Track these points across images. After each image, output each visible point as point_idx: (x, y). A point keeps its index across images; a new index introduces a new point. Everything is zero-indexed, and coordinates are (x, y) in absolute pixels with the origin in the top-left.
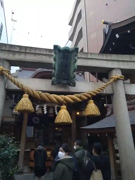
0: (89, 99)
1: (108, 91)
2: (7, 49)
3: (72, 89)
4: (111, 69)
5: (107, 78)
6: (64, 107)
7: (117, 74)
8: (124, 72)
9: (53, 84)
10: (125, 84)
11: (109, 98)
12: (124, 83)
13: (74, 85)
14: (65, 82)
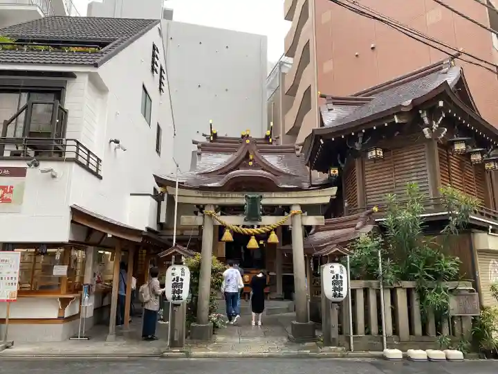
0: (271, 230)
2: (212, 196)
3: (260, 223)
4: (291, 205)
5: (289, 212)
6: (253, 237)
7: (296, 209)
9: (245, 220)
10: (303, 217)
12: (301, 216)
13: (261, 220)
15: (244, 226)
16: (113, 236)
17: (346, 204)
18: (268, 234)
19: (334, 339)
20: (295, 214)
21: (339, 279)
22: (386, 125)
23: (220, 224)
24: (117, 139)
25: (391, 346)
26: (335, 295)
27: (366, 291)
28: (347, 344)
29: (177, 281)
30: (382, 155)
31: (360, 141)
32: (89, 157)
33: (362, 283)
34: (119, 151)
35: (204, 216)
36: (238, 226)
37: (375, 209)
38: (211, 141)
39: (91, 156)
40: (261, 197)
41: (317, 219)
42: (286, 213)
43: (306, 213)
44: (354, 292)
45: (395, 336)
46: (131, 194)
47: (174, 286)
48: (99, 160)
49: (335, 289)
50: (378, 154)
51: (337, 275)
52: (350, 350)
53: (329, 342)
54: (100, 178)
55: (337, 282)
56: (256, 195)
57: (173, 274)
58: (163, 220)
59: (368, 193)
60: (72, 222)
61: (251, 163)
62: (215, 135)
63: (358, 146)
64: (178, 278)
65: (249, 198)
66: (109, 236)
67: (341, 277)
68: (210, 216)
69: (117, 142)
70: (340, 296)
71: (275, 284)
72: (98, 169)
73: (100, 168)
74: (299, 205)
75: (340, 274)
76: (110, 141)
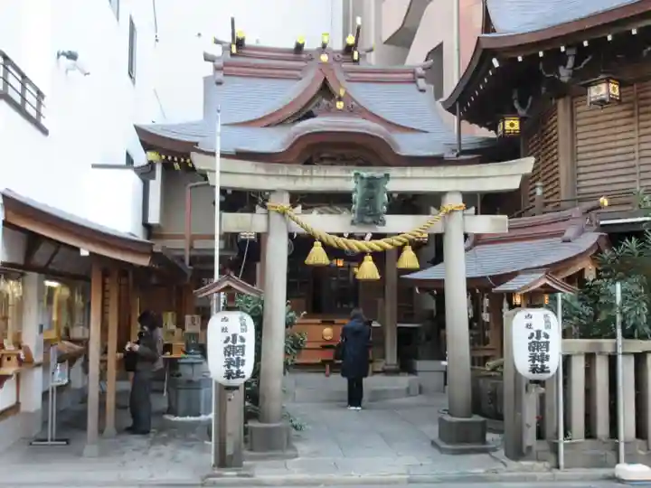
0: (405, 244)
1: (438, 229)
2: (286, 173)
3: (380, 229)
4: (444, 193)
5: (438, 206)
6: (368, 259)
7: (453, 202)
8: (469, 198)
9: (353, 223)
10: (466, 217)
11: (438, 239)
12: (464, 215)
13: (384, 223)
14: (369, 220)
15: (351, 236)
16: (91, 253)
17: (539, 191)
18: (400, 250)
19: (530, 448)
20: (452, 211)
21: (543, 340)
22: (634, 32)
23: (302, 231)
24: (73, 49)
25: (631, 459)
26: (534, 370)
27: (590, 358)
28: (552, 457)
29: (234, 340)
30: (617, 93)
31: (570, 62)
32: (24, 87)
33: (582, 345)
34: (75, 74)
35: (268, 214)
36: (341, 235)
37: (604, 201)
38: (232, 55)
39: (28, 86)
40: (387, 176)
42: (433, 210)
43: (473, 209)
44: (567, 360)
45: (640, 441)
46: (94, 166)
47: (228, 351)
48: (40, 95)
49: (533, 358)
50: (611, 91)
51: (539, 332)
52: (559, 468)
53: (517, 452)
54: (45, 132)
55: (538, 345)
56: (376, 172)
57: (225, 330)
58: (154, 218)
59: (582, 170)
60: (5, 223)
61: (340, 105)
62: (240, 43)
63: (564, 74)
64: (234, 336)
65: (362, 178)
66: (84, 253)
67: (547, 336)
68: (283, 214)
69: (72, 56)
70: (543, 370)
71: (382, 345)
72: (39, 114)
73: (43, 110)
74: (461, 192)
75: (544, 330)
76: (59, 55)
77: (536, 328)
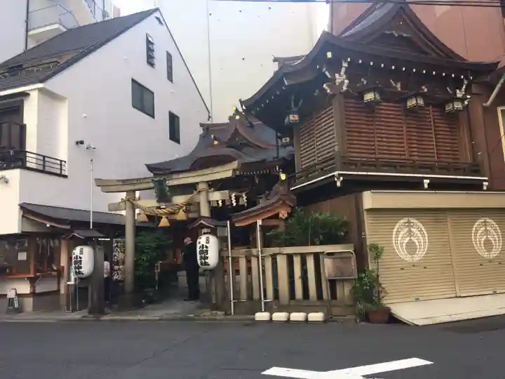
2: (130, 183)
4: (197, 183)
6: (165, 217)
7: (201, 187)
9: (158, 202)
10: (208, 193)
13: (170, 200)
20: (201, 191)
21: (205, 249)
22: (284, 88)
24: (80, 140)
26: (202, 264)
29: (77, 258)
32: (45, 161)
33: (243, 252)
35: (125, 201)
39: (48, 160)
40: (165, 179)
41: (222, 193)
42: (193, 191)
43: (213, 189)
48: (62, 162)
51: (203, 245)
52: (231, 314)
54: (65, 177)
55: (202, 251)
56: (161, 178)
60: (23, 216)
61: (216, 143)
64: (77, 256)
65: (155, 182)
66: (48, 226)
67: (206, 247)
69: (82, 143)
72: (61, 169)
73: (63, 168)
74: (207, 182)
75: (205, 244)
76: (77, 143)
77: (202, 243)
